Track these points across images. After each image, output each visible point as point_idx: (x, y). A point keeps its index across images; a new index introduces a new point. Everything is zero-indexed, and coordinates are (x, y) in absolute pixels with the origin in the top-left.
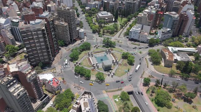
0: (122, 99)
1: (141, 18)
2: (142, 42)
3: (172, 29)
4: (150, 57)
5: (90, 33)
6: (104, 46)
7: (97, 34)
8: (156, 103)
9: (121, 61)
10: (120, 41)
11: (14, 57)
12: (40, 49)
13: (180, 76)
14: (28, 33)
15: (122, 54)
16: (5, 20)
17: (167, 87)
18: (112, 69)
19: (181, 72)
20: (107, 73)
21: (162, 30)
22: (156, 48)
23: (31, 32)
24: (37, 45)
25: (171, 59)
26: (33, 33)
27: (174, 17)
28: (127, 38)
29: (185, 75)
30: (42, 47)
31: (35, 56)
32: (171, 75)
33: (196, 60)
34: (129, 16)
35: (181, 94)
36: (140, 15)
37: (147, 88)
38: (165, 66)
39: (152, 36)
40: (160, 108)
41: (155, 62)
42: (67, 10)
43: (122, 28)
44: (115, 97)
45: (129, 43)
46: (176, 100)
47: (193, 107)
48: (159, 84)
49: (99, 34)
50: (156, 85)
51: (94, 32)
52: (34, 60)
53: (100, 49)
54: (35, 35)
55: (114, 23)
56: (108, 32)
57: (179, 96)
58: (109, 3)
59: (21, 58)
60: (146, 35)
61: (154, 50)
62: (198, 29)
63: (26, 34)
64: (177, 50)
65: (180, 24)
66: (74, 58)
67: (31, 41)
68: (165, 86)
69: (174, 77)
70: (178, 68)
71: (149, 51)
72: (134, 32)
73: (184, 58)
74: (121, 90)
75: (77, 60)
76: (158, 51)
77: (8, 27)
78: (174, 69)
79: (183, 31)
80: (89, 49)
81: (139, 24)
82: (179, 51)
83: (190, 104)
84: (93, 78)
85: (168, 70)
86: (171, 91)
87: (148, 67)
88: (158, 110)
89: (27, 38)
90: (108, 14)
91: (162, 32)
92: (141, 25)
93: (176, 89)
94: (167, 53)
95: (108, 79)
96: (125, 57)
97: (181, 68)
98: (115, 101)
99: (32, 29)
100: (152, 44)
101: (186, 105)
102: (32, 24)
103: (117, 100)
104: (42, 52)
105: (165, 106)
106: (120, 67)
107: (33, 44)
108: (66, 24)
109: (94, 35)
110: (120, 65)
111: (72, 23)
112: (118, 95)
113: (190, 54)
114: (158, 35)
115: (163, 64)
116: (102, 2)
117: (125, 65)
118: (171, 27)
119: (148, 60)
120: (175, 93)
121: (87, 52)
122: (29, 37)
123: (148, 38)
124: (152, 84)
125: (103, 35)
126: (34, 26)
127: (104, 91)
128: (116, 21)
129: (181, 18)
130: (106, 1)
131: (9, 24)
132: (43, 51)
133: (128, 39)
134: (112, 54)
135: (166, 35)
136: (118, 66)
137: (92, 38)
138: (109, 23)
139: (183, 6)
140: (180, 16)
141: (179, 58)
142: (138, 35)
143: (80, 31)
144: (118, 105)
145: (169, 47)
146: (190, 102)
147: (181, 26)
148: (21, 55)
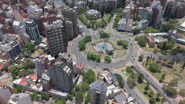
0: (128, 71)
1: (125, 13)
2: (128, 32)
3: (148, 20)
4: (137, 42)
5: (85, 28)
6: (100, 37)
7: (91, 28)
8: (151, 71)
9: (117, 47)
10: (112, 33)
11: (33, 53)
12: (59, 43)
13: (161, 53)
14: (52, 31)
15: (117, 42)
16: (19, 22)
17: (155, 60)
18: (113, 53)
19: (161, 50)
20: (110, 56)
21: (141, 22)
22: (139, 35)
23: (54, 30)
24: (58, 40)
25: (153, 41)
26: (56, 30)
27: (149, 11)
28: (116, 29)
29: (164, 51)
30: (61, 42)
31: (55, 49)
32: (155, 52)
33: (169, 41)
34: (112, 12)
35: (165, 64)
36: (124, 11)
37: (141, 63)
38: (149, 47)
39: (135, 27)
40: (154, 73)
41: (142, 45)
42: (71, 11)
43: (109, 22)
44: (123, 71)
45: (119, 33)
46: (163, 67)
47: (174, 70)
48: (149, 59)
49: (93, 28)
50: (147, 60)
51: (89, 27)
52: (55, 52)
53: (99, 40)
54: (57, 32)
55: (101, 19)
56: (99, 26)
57: (164, 65)
58: (93, 2)
59: (39, 52)
60: (130, 26)
61: (139, 37)
62: (164, 19)
63: (51, 32)
64: (155, 35)
65: (153, 16)
66: (82, 49)
67: (53, 37)
68: (153, 59)
69: (157, 54)
70: (158, 47)
71: (136, 37)
72: (122, 24)
73: (161, 40)
74: (125, 66)
75: (85, 49)
76: (142, 37)
77: (23, 28)
78: (156, 48)
79: (155, 22)
80: (90, 41)
81: (124, 18)
82: (157, 36)
83: (172, 68)
84: (102, 61)
85: (152, 49)
86: (158, 62)
87: (138, 49)
88: (153, 75)
89: (51, 35)
90: (95, 12)
91: (142, 23)
92: (126, 19)
93: (161, 61)
94: (149, 37)
95: (113, 60)
96: (119, 44)
97: (161, 47)
98: (124, 73)
99: (55, 28)
100: (136, 32)
101: (170, 69)
102: (55, 24)
103: (125, 73)
104: (61, 46)
105: (157, 72)
106: (119, 51)
107: (55, 39)
108: (71, 23)
109: (89, 30)
110: (118, 50)
111: (75, 21)
112: (124, 69)
113: (164, 37)
114: (139, 25)
115: (147, 46)
116: (87, 1)
117: (122, 49)
118: (147, 19)
119: (136, 44)
120: (161, 63)
121: (90, 43)
122: (53, 34)
123: (132, 28)
124: (145, 60)
125: (97, 29)
126: (56, 25)
127: (113, 68)
128: (102, 17)
129: (153, 12)
130: (90, 1)
131: (23, 26)
132: (62, 44)
133: (117, 31)
134: (109, 43)
135: (145, 25)
136: (117, 50)
137: (89, 32)
138: (97, 19)
139: (152, 2)
140: (153, 10)
141: (158, 41)
142: (125, 26)
143: (80, 27)
144: (127, 75)
145: (149, 34)
146: (171, 67)
147: (154, 17)
148: (37, 50)
